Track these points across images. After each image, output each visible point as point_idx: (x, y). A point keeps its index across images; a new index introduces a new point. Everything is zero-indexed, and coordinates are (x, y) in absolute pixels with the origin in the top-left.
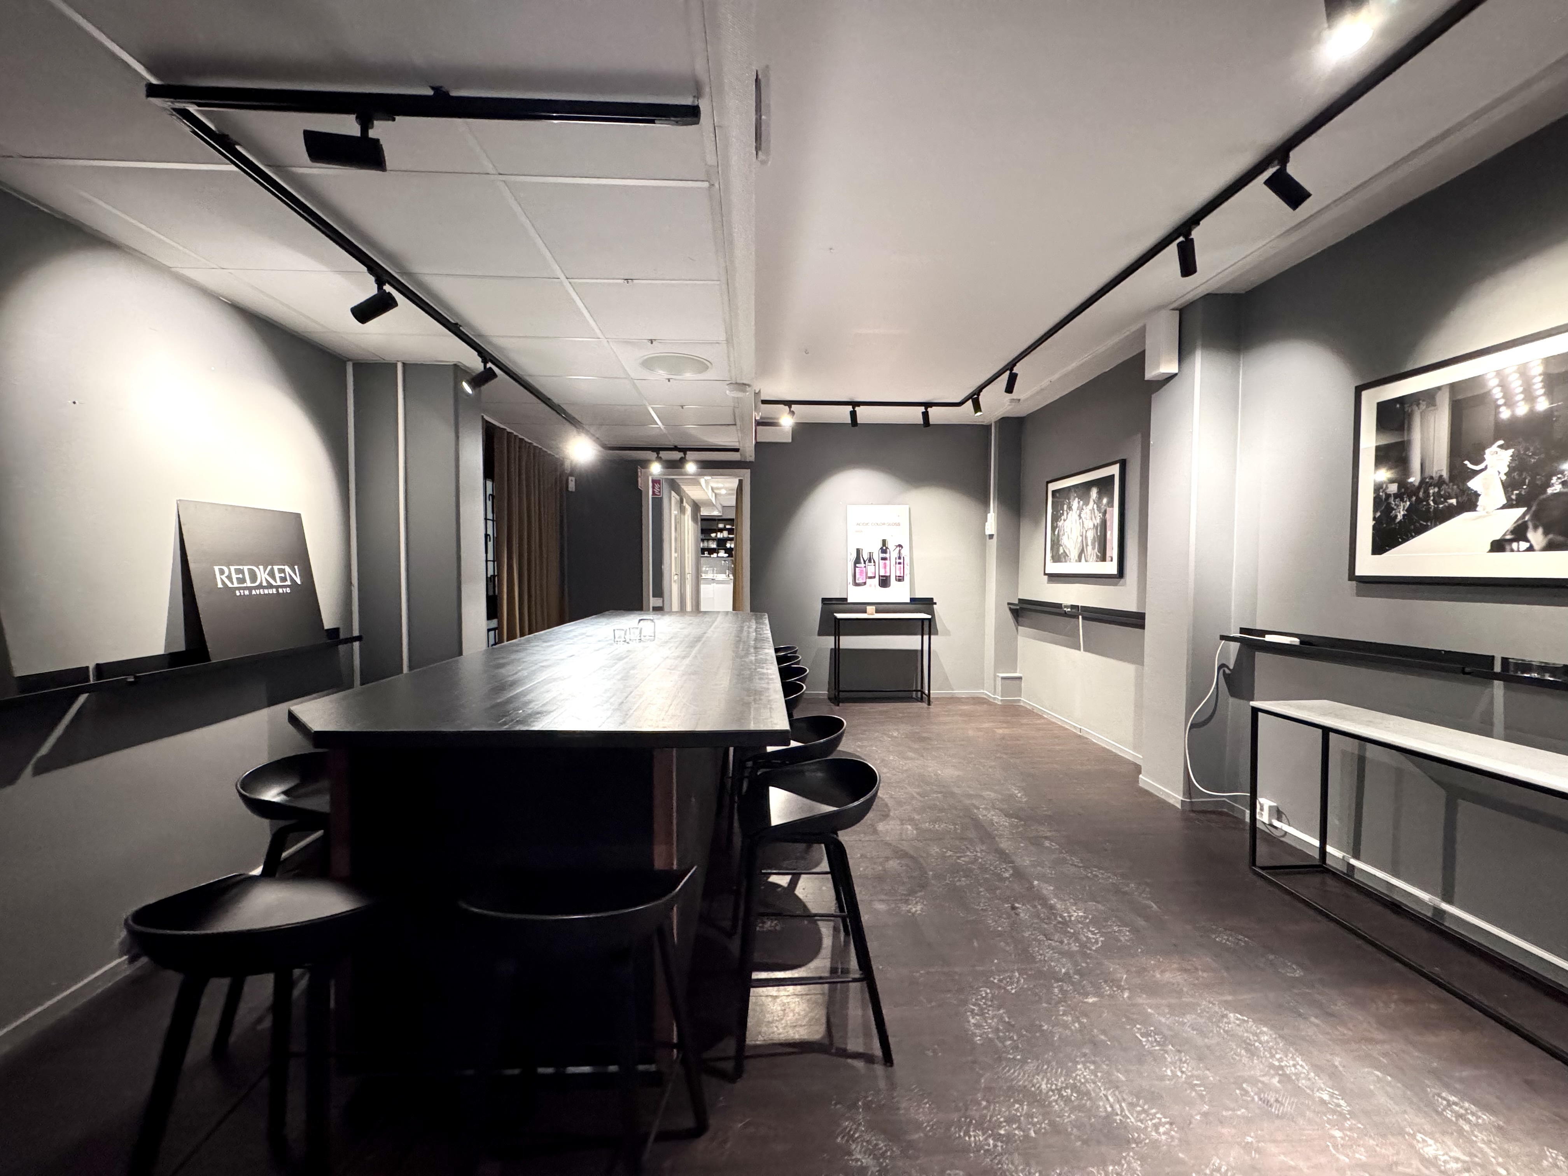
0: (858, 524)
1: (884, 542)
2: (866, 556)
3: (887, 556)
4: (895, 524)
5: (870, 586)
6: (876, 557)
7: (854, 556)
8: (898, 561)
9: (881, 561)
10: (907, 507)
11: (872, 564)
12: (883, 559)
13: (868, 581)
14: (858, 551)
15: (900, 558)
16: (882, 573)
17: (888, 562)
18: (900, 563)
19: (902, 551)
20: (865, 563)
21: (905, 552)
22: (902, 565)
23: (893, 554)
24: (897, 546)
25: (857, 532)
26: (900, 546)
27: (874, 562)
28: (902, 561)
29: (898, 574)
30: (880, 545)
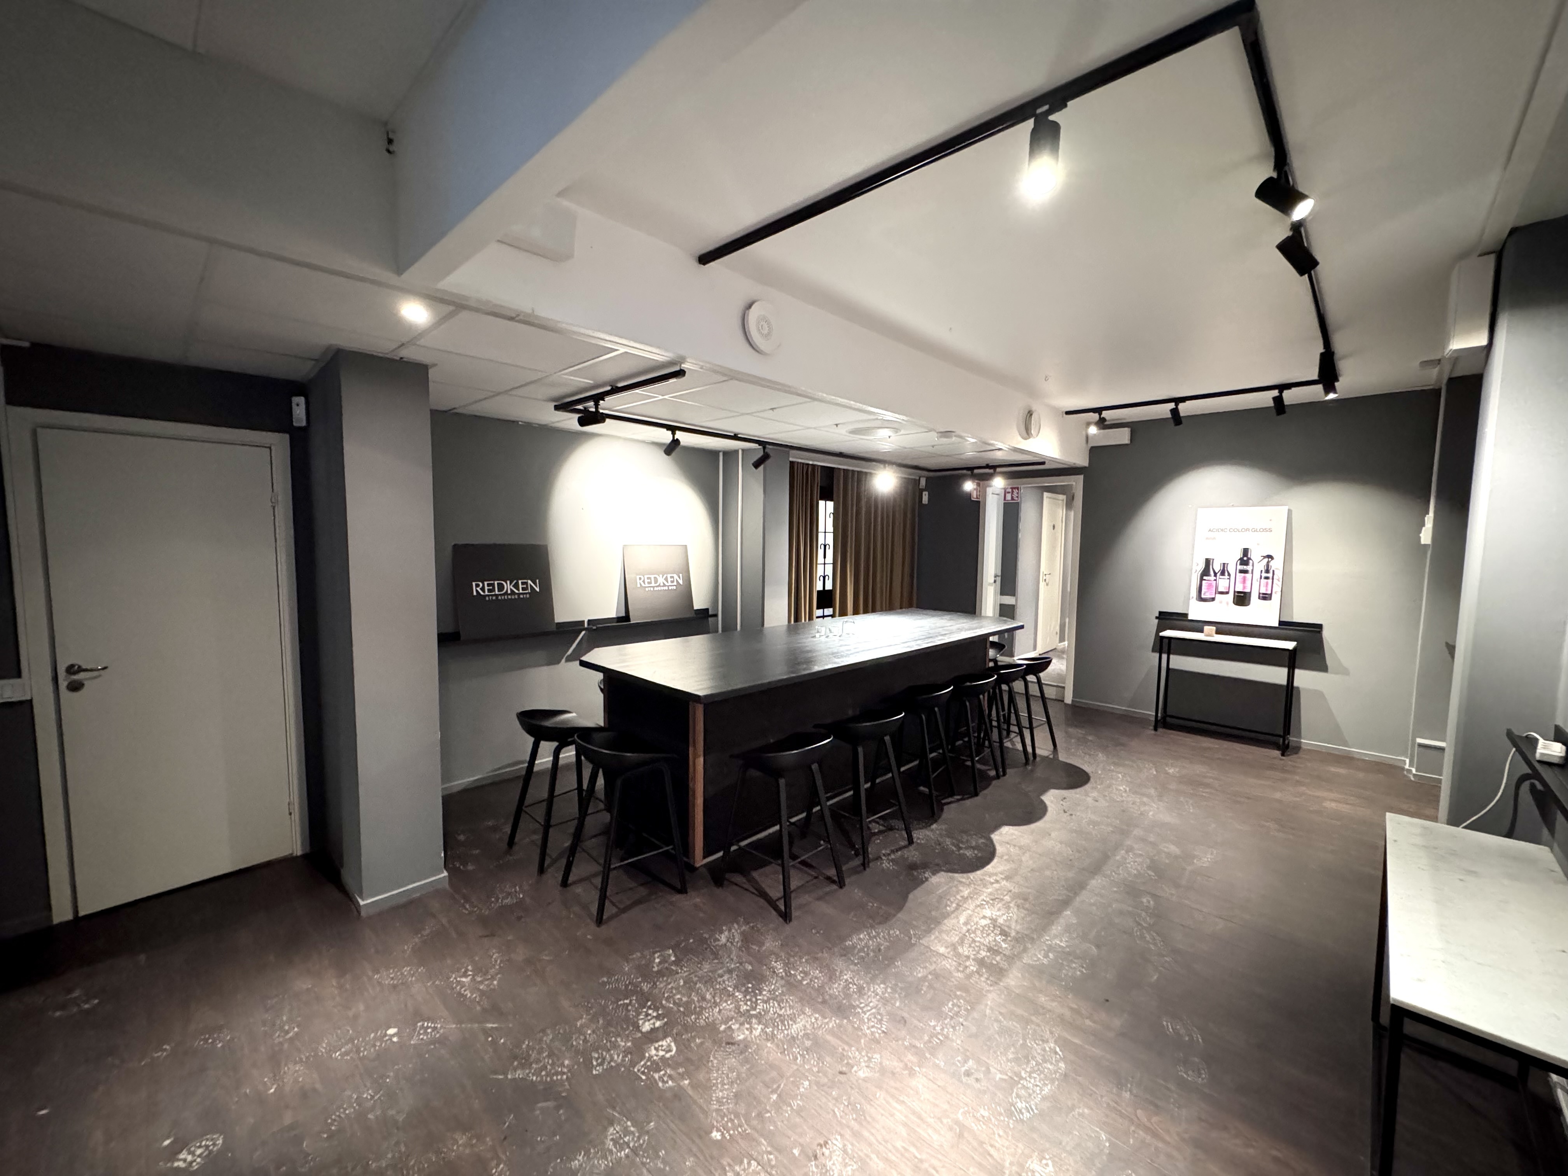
0: (1210, 530)
1: (1246, 551)
2: (1217, 567)
3: (1249, 568)
4: (1265, 530)
5: (1221, 602)
6: (1231, 569)
7: (1202, 566)
8: (1264, 575)
9: (1238, 574)
10: (1285, 509)
11: (1226, 576)
12: (1241, 571)
13: (1218, 596)
14: (1208, 562)
15: (1267, 571)
16: (1239, 588)
17: (1249, 576)
18: (1267, 578)
19: (1272, 563)
20: (1215, 574)
21: (1277, 565)
22: (1270, 581)
23: (1258, 566)
24: (1265, 557)
25: (1207, 539)
26: (1270, 557)
27: (1229, 575)
28: (1270, 575)
29: (1263, 591)
30: (1239, 555)
